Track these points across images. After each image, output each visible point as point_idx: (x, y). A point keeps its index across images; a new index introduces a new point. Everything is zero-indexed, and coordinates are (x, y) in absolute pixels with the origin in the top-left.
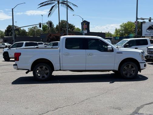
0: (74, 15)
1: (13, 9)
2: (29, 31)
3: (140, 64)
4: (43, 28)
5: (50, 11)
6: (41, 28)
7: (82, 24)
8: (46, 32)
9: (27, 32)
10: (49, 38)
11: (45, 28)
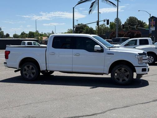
0: (139, 11)
1: (74, 8)
2: (96, 29)
3: (135, 67)
4: (110, 26)
5: (91, 8)
6: (109, 26)
7: (149, 21)
8: (113, 30)
9: (94, 31)
10: (112, 36)
11: (112, 25)
